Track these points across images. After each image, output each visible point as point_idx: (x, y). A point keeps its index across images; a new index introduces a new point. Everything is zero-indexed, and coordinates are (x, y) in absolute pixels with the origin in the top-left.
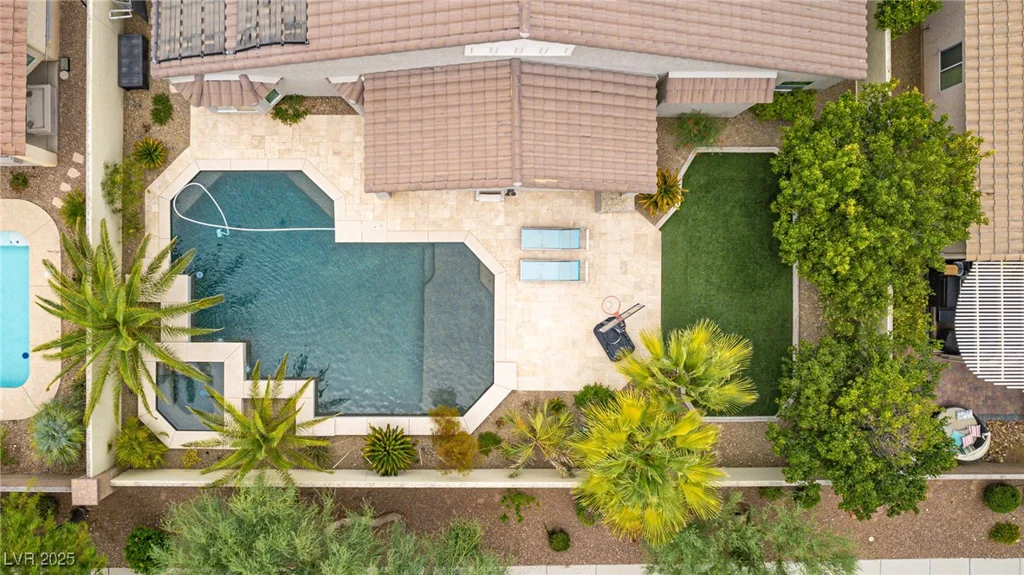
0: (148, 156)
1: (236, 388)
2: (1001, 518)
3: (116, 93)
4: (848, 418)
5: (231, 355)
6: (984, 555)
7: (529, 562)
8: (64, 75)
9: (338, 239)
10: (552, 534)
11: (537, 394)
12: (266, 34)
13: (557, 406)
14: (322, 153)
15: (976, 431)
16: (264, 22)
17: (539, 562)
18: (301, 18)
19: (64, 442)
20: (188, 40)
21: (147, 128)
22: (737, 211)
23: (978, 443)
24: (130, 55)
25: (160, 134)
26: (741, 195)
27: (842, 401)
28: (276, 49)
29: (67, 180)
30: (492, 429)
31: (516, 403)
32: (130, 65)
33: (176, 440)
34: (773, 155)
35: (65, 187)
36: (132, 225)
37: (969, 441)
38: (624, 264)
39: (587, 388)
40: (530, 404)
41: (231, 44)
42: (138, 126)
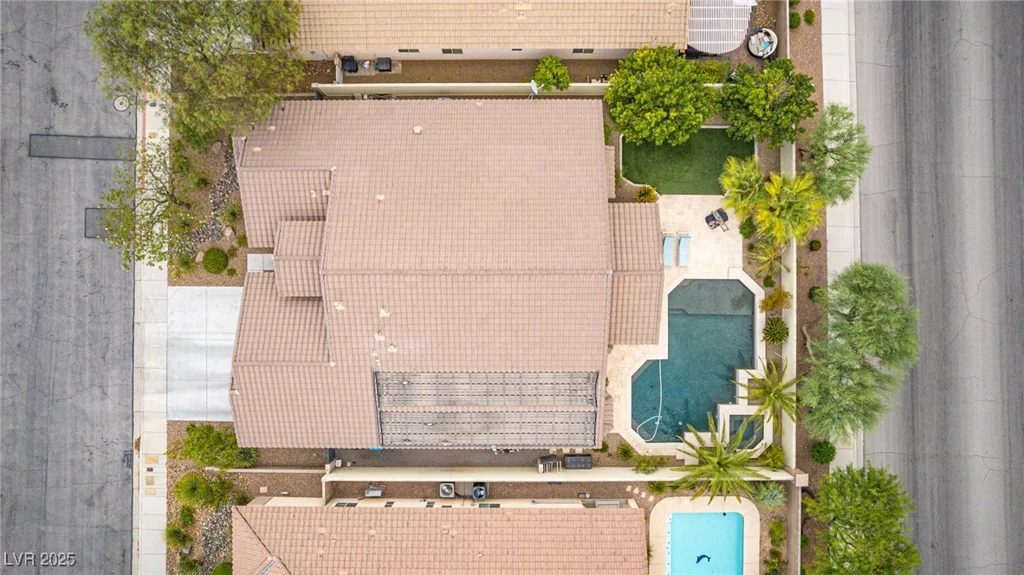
0: (626, 455)
1: (743, 408)
2: (802, 19)
3: (594, 470)
4: (769, 113)
5: (725, 411)
6: (820, 27)
7: (826, 261)
8: (588, 496)
9: (666, 357)
10: (812, 249)
11: (744, 257)
12: (590, 392)
13: (751, 247)
14: (622, 366)
15: (761, 35)
16: (584, 393)
17: (825, 256)
18: (586, 375)
19: (776, 491)
20: (586, 429)
21: (610, 455)
22: (652, 156)
23: (767, 34)
24: (576, 463)
25: (613, 449)
26: (643, 154)
27: (760, 115)
28: (599, 387)
29: (640, 494)
30: (762, 280)
31: (749, 268)
32: (580, 462)
33: (768, 438)
34: (624, 138)
35: (644, 495)
36: (661, 462)
37: (766, 39)
38: (679, 214)
39: (741, 233)
40: (749, 262)
41: (593, 409)
42: (609, 459)
